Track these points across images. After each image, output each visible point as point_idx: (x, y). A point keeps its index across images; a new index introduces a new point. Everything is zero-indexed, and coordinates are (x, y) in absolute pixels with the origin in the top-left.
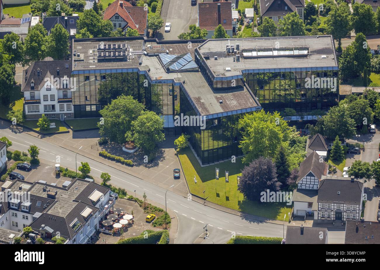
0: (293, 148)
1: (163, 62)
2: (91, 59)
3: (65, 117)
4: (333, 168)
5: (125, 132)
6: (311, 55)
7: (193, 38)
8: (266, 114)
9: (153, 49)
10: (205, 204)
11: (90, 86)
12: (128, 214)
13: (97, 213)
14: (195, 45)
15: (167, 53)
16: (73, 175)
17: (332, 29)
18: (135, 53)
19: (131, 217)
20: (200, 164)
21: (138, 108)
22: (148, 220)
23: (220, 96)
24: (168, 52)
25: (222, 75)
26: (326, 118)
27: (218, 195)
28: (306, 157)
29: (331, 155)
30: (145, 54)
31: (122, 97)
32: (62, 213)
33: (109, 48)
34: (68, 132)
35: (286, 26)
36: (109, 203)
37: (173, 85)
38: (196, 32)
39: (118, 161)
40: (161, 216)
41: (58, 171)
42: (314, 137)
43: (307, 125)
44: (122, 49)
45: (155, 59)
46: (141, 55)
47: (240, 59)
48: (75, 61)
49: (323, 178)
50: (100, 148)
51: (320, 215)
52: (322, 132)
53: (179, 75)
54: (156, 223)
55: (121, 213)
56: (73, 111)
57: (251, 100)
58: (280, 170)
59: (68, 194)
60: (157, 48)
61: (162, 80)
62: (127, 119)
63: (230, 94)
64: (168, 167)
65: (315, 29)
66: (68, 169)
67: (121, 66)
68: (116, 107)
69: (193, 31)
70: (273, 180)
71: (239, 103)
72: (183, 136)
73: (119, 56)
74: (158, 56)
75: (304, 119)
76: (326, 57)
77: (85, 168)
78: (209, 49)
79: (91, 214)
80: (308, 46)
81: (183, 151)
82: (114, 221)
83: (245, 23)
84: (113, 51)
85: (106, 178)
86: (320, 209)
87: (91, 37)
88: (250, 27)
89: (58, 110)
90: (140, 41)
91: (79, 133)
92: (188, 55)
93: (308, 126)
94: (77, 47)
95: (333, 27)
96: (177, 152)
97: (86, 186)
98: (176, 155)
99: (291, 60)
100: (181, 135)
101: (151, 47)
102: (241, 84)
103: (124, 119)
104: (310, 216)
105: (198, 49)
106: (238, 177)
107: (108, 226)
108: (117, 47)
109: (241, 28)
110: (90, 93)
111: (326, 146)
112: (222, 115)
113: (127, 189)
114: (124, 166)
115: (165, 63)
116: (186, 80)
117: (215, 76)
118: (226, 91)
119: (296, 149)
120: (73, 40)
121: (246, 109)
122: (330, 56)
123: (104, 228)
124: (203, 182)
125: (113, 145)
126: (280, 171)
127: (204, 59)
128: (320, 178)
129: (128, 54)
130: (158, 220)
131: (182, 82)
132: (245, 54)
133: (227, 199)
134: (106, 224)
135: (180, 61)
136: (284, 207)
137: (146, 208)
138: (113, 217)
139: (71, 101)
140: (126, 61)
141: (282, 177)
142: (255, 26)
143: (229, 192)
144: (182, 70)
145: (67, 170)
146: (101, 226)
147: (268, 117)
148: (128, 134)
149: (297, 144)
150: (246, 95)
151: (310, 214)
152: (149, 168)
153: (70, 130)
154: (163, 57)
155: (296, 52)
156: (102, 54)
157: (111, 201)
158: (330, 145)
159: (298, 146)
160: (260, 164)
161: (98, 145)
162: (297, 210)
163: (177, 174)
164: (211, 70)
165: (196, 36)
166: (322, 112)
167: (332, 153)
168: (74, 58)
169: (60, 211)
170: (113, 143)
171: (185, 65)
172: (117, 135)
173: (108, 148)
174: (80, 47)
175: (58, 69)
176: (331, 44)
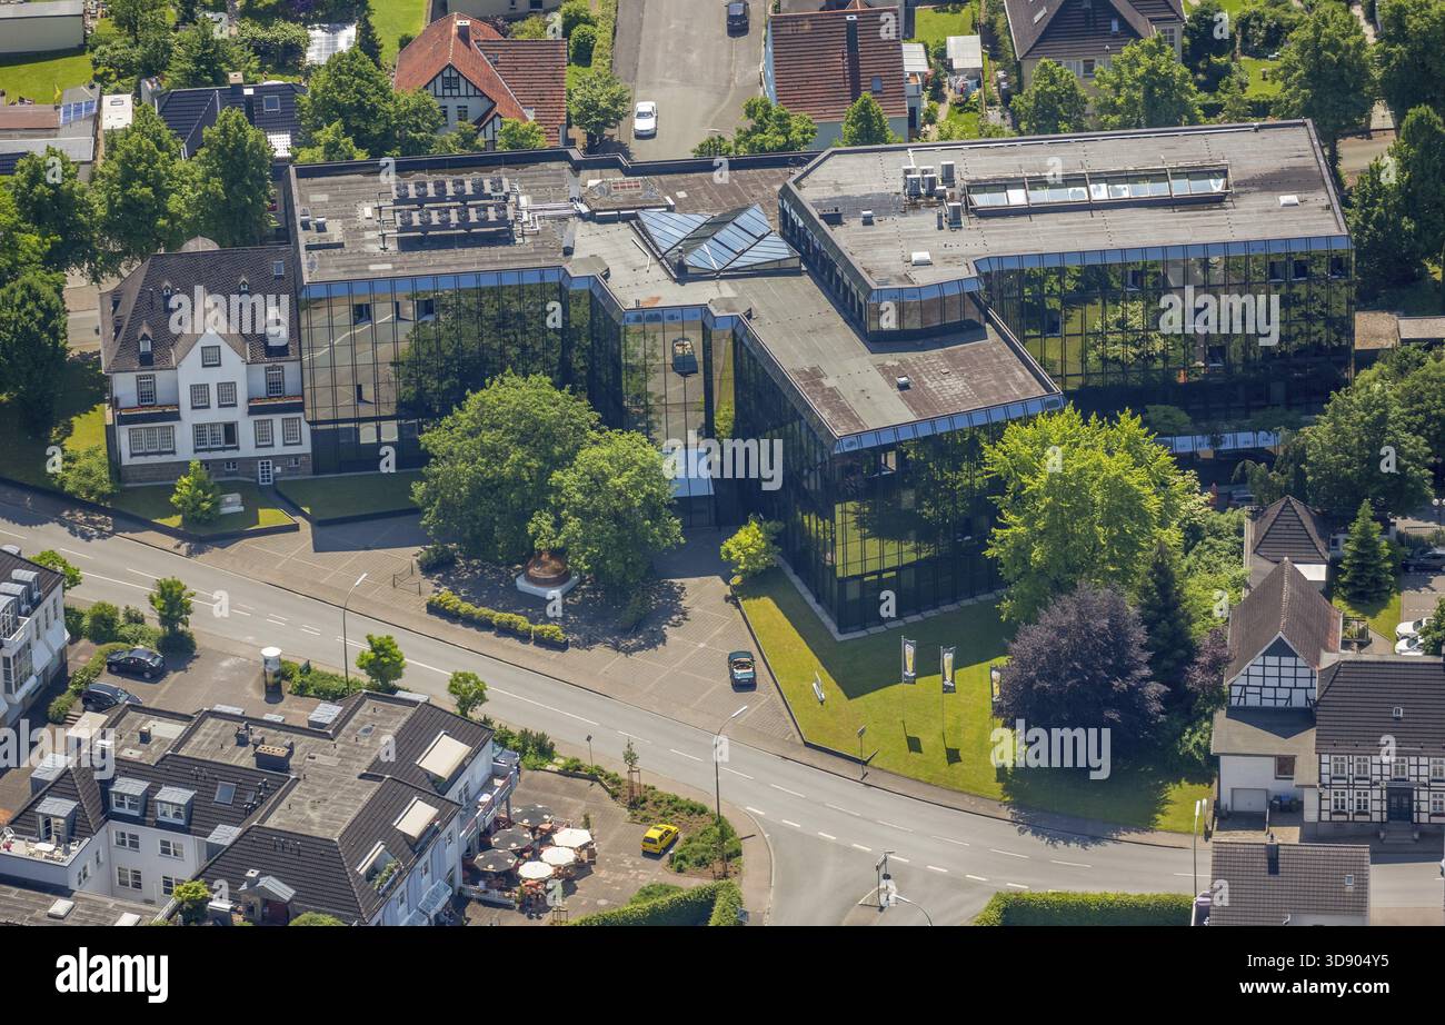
0: (1192, 557)
1: (657, 240)
2: (373, 241)
3: (278, 469)
4: (1355, 627)
5: (529, 518)
6: (1237, 195)
7: (762, 149)
8: (1086, 423)
9: (614, 192)
10: (866, 780)
11: (375, 344)
12: (568, 826)
13: (455, 823)
14: (777, 174)
15: (670, 209)
16: (335, 686)
17: (1304, 99)
18: (541, 213)
19: (582, 836)
20: (828, 631)
21: (575, 421)
22: (651, 847)
23: (896, 364)
24: (672, 203)
25: (900, 279)
26: (1318, 434)
27: (914, 745)
28: (1248, 586)
29: (1344, 579)
30: (580, 215)
31: (506, 379)
32: (322, 825)
33: (441, 196)
34: (295, 528)
35: (1124, 91)
36: (493, 787)
37: (704, 326)
38: (772, 126)
39: (506, 630)
40: (701, 830)
41: (276, 676)
42: (1274, 510)
43: (1240, 465)
44: (489, 197)
45: (622, 231)
46: (564, 219)
47: (964, 219)
48: (309, 248)
49: (1327, 660)
50: (428, 585)
51: (1325, 805)
52: (1300, 490)
53: (727, 290)
54: (683, 858)
55: (544, 822)
56: (306, 448)
57: (1021, 374)
58: (1157, 635)
59: (337, 751)
60: (628, 192)
61: (663, 308)
62: (534, 463)
63: (935, 354)
64: (702, 645)
65: (1238, 100)
66: (312, 665)
67: (491, 262)
68: (487, 421)
69: (760, 122)
70: (1137, 673)
71: (972, 386)
72: (754, 526)
73: (484, 222)
74: (633, 222)
75: (1222, 448)
76: (1297, 201)
77: (385, 656)
78: (837, 186)
79: (432, 824)
80: (1222, 162)
81: (756, 583)
82: (519, 854)
83: (951, 95)
84: (455, 207)
85: (469, 694)
86: (1326, 779)
87: (361, 156)
88: (970, 109)
89: (247, 446)
90: (554, 165)
91: (335, 532)
92: (751, 212)
93: (1243, 468)
94: (310, 199)
95: (1307, 91)
96: (734, 588)
97: (404, 719)
98: (732, 599)
99: (1164, 217)
100: (746, 522)
101: (604, 186)
102: (973, 314)
103: (520, 464)
104: (1286, 809)
105: (793, 188)
106: (992, 669)
107: (497, 875)
108: (469, 190)
109: (935, 111)
110: (376, 374)
111: (1321, 545)
112: (915, 431)
113: (553, 735)
114: (531, 647)
115: (665, 246)
116: (755, 304)
117: (874, 286)
118: (919, 343)
119: (1204, 558)
120: (292, 170)
121: (1005, 406)
122: (1310, 197)
123: (482, 884)
124: (850, 698)
125: (478, 572)
126: (1159, 642)
127: (822, 223)
128: (1317, 660)
129: (516, 217)
130: (692, 845)
131: (740, 313)
132: (981, 200)
133: (953, 756)
134: (491, 867)
135: (725, 234)
136: (1179, 782)
137: (639, 802)
138: (512, 838)
139: (300, 408)
140: (509, 241)
141: (1166, 663)
142: (991, 103)
143: (958, 731)
144: (736, 269)
145: (307, 669)
146: (468, 874)
147: (1093, 435)
148: (542, 522)
149: (1207, 540)
150: (997, 357)
151: (1286, 801)
152: (628, 651)
153: (299, 519)
154: (656, 223)
155: (1182, 188)
156: (416, 219)
157: (503, 778)
158: (1335, 542)
159: (1211, 547)
160: (1080, 613)
161: (417, 571)
162: (1233, 790)
163: (740, 672)
164: (855, 261)
165: (772, 139)
166: (1291, 416)
167: (1344, 573)
168: (303, 237)
169: (315, 816)
170: (475, 562)
171: (744, 251)
172: (496, 528)
173: (460, 583)
174: (324, 198)
175: (244, 283)
176: (1311, 152)
